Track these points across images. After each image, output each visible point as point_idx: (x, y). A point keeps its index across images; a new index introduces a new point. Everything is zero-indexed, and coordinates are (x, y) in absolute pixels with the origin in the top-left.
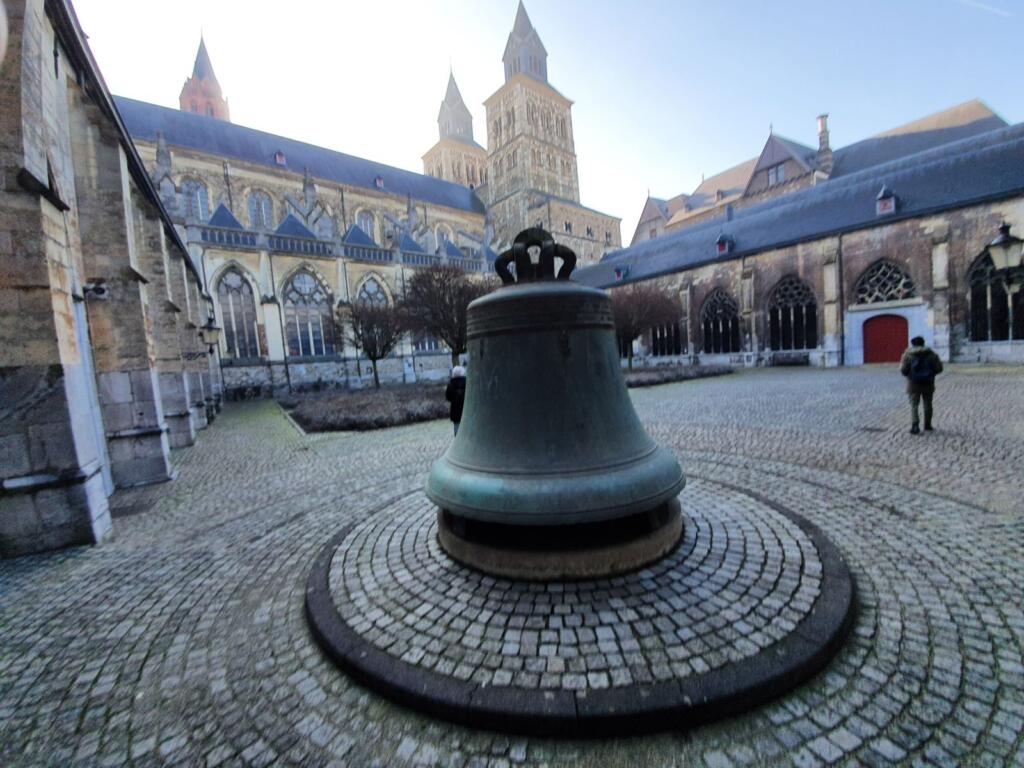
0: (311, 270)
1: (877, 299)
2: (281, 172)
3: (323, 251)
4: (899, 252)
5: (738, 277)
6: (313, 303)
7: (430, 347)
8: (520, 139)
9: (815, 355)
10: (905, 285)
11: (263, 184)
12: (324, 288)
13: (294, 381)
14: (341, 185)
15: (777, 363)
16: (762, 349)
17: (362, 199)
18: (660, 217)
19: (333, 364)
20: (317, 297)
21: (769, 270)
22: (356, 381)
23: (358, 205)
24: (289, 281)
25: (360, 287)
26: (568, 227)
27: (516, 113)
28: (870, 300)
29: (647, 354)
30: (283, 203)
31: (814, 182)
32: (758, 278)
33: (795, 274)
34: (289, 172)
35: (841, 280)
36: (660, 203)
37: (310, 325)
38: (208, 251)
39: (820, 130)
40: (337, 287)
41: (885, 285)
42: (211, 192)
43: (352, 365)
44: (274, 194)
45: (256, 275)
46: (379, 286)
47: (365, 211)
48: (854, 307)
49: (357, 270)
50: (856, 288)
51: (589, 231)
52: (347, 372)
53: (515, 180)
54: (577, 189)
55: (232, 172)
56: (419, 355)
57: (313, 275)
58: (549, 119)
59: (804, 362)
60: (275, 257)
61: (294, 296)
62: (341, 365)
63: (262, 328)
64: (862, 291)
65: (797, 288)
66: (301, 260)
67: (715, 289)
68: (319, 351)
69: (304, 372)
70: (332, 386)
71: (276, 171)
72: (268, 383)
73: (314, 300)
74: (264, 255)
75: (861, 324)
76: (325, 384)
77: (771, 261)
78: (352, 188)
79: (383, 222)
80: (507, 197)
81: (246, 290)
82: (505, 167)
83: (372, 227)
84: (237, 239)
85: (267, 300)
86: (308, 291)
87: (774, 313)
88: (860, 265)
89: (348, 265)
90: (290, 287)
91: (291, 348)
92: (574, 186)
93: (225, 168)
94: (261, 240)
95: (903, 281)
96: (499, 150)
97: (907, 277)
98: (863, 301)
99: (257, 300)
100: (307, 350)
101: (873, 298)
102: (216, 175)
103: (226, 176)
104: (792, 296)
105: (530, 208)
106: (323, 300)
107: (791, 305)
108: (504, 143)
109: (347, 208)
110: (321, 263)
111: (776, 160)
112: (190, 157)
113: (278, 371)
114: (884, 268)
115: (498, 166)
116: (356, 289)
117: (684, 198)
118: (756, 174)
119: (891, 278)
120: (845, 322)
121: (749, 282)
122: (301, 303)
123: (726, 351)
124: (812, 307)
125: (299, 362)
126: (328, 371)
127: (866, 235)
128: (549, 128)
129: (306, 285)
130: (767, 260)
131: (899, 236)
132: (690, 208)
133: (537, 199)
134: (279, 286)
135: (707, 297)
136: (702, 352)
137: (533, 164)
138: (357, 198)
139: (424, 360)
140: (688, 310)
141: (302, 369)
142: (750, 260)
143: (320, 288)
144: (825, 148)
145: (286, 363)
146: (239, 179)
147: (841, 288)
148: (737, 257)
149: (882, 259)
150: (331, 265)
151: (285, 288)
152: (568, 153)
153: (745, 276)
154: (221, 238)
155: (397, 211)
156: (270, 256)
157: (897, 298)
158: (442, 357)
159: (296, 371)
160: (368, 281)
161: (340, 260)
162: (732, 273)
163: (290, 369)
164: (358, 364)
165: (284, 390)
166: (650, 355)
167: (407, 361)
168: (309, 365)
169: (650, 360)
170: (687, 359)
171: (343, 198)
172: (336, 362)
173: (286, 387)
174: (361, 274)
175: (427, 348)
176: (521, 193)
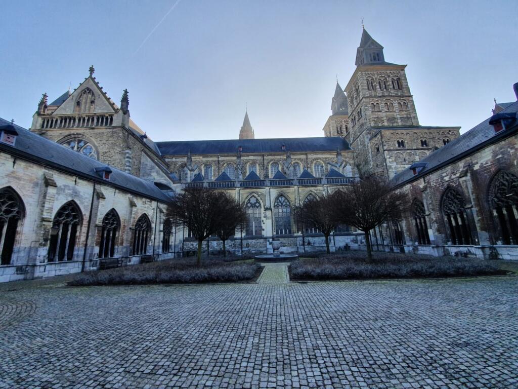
7: (286, 233)
8: (362, 101)
11: (231, 161)
13: (210, 249)
14: (263, 153)
17: (273, 157)
19: (230, 241)
23: (271, 161)
25: (247, 201)
27: (360, 88)
43: (238, 242)
46: (257, 200)
47: (274, 163)
49: (245, 192)
51: (423, 143)
52: (236, 246)
53: (362, 125)
55: (221, 159)
62: (233, 242)
67: (498, 171)
69: (216, 245)
78: (268, 153)
80: (359, 136)
82: (357, 120)
83: (256, 170)
89: (240, 191)
92: (412, 116)
93: (218, 158)
94: (205, 185)
96: (353, 111)
102: (215, 161)
103: (218, 161)
105: (371, 139)
108: (355, 107)
109: (265, 163)
110: (229, 191)
112: (207, 157)
116: (244, 202)
125: (214, 240)
126: (226, 245)
133: (374, 131)
135: (491, 180)
136: (499, 243)
137: (373, 112)
138: (270, 157)
140: (472, 197)
146: (223, 161)
150: (233, 191)
158: (292, 239)
159: (213, 244)
160: (251, 197)
161: (237, 189)
162: (512, 151)
163: (210, 243)
164: (242, 242)
165: (205, 254)
166: (449, 243)
167: (269, 241)
168: (218, 242)
169: (449, 248)
170: (480, 250)
171: (264, 159)
172: (232, 240)
173: (206, 252)
174: (247, 195)
175: (284, 233)
176: (365, 132)
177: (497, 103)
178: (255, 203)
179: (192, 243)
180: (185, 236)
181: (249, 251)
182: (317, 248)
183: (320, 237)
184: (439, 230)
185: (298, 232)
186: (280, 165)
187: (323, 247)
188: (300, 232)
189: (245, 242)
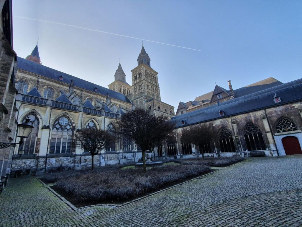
0: (68, 116)
1: (284, 131)
2: (61, 82)
3: (74, 109)
4: (288, 115)
5: (230, 123)
6: (66, 130)
7: (112, 150)
8: (143, 81)
9: (267, 152)
10: (292, 126)
11: (53, 85)
12: (72, 123)
13: (48, 167)
14: (82, 89)
15: (253, 156)
16: (245, 150)
17: (89, 94)
18: (184, 108)
19: (69, 157)
20: (68, 127)
21: (241, 121)
22: (78, 166)
23: (87, 96)
24: (57, 120)
25: (87, 124)
26: (159, 108)
27: (142, 74)
28: (281, 131)
29: (198, 153)
30: (58, 93)
31: (231, 99)
32: (238, 124)
33: (252, 122)
34: (64, 83)
35: (269, 124)
36: (184, 104)
37: (62, 139)
38: (23, 105)
39: (229, 85)
40: (77, 124)
41: (285, 126)
42: (30, 86)
43: (78, 158)
44: (56, 89)
45: (43, 116)
46: (95, 124)
47: (89, 98)
48: (276, 134)
49: (87, 117)
50: (276, 127)
51: (165, 110)
52: (75, 162)
53: (141, 93)
54: (160, 97)
55: (40, 80)
56: (107, 153)
57: (68, 118)
58: (151, 77)
59: (263, 155)
60: (53, 110)
61: (58, 126)
62: (73, 158)
63: (39, 140)
64: (278, 128)
65: (253, 127)
66: (64, 112)
67: (222, 128)
68: (63, 151)
69: (54, 162)
70: (67, 169)
71: (58, 82)
72: (35, 167)
73: (66, 128)
74: (49, 109)
75: (281, 140)
76: (64, 168)
77: (241, 118)
78: (86, 90)
79: (95, 103)
80: (138, 98)
81: (36, 122)
82: (138, 89)
84: (38, 101)
85: (45, 127)
86: (64, 125)
87: (246, 136)
88: (275, 119)
89: (83, 115)
90: (57, 122)
91: (51, 150)
92: (159, 96)
93: (38, 78)
94: (49, 102)
95: (292, 124)
96: (136, 84)
97: (293, 123)
98: (279, 132)
99: (40, 127)
100: (58, 151)
101: (282, 130)
102: (34, 80)
103: (38, 81)
104: (251, 130)
105: (146, 102)
106: (70, 128)
107: (252, 133)
108: (138, 82)
109: (83, 97)
110: (73, 113)
111: (219, 92)
112: (25, 73)
113: (42, 161)
114: (283, 120)
115: (135, 89)
116: (85, 125)
117: (191, 102)
118: (213, 96)
119: (287, 123)
120: (275, 139)
121: (235, 125)
122: (60, 129)
123: (230, 151)
124: (260, 134)
125: (53, 157)
126: (66, 161)
127: (274, 109)
128: (151, 79)
129: (64, 122)
130: (240, 118)
131: (286, 109)
132: (194, 105)
133: (149, 99)
134: (52, 122)
135: (219, 130)
136: (221, 152)
137: (147, 88)
138: (87, 94)
139: (109, 156)
141: (53, 160)
142: (233, 118)
143: (70, 124)
144: (231, 90)
145: (46, 157)
146: (43, 83)
147: (270, 127)
148: (228, 117)
149: (282, 117)
150: (77, 114)
151: (55, 122)
152: (157, 87)
153: (233, 123)
154: (31, 100)
155: (101, 99)
156: (51, 109)
157: (291, 131)
158: (116, 154)
159: (51, 161)
160: (90, 122)
161: (81, 113)
162: (227, 122)
163: (48, 160)
164: (81, 158)
165: (42, 171)
166: (199, 153)
167: (102, 156)
168: (57, 158)
169: (199, 155)
170: (216, 155)
171: (82, 93)
172: (71, 157)
173: (44, 170)
174: (88, 119)
175: (110, 151)
176: (143, 97)
177: (181, 101)
178: (93, 127)
179: (24, 160)
180: (14, 154)
181: (86, 165)
182: (129, 160)
183: (131, 153)
184: (196, 148)
185: (120, 150)
186: (93, 101)
187: (132, 159)
188: (121, 150)
189: (83, 158)
